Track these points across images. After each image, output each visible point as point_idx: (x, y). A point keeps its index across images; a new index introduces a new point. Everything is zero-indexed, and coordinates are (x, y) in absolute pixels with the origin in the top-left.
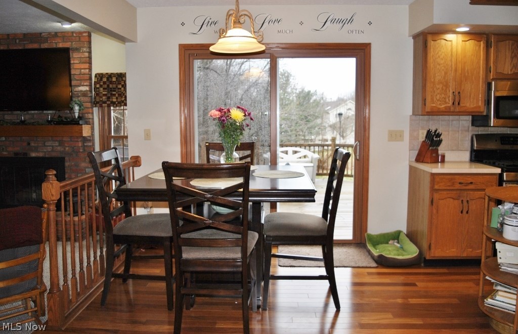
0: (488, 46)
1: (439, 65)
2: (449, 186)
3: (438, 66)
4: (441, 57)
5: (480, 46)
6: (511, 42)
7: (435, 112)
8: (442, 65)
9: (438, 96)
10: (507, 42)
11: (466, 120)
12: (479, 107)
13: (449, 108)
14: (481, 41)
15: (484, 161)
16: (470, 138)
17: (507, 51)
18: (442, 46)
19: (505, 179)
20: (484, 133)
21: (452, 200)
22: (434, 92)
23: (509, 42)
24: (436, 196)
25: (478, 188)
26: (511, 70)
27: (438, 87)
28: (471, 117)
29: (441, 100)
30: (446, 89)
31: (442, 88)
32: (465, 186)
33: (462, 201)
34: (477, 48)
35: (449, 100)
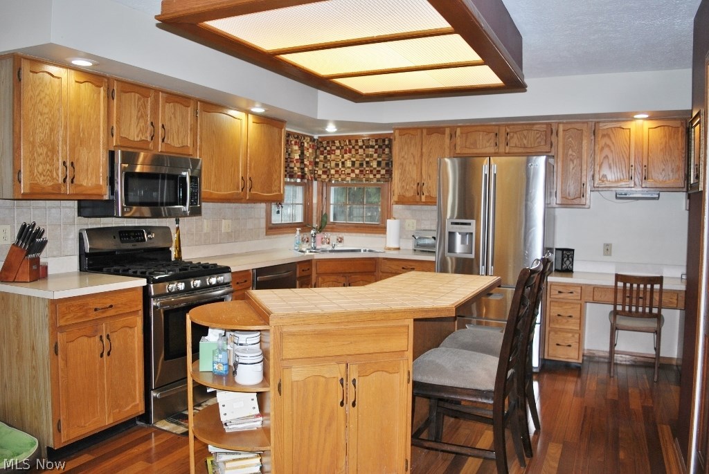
0: (110, 96)
1: (41, 115)
2: (81, 317)
3: (39, 117)
4: (45, 101)
5: (100, 93)
6: (137, 95)
7: (38, 194)
8: (47, 116)
9: (41, 167)
10: (133, 94)
11: (70, 207)
12: (99, 187)
13: (59, 187)
14: (100, 87)
15: (105, 269)
16: (77, 235)
17: (133, 107)
18: (46, 84)
19: (153, 294)
20: (95, 227)
21: (85, 339)
22: (34, 159)
23: (135, 96)
24: (61, 337)
25: (121, 312)
26: (138, 136)
27: (40, 151)
28: (76, 202)
29: (45, 174)
30: (53, 156)
31: (47, 153)
32: (103, 312)
33: (101, 337)
34: (95, 95)
35: (58, 175)
